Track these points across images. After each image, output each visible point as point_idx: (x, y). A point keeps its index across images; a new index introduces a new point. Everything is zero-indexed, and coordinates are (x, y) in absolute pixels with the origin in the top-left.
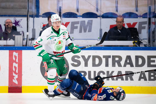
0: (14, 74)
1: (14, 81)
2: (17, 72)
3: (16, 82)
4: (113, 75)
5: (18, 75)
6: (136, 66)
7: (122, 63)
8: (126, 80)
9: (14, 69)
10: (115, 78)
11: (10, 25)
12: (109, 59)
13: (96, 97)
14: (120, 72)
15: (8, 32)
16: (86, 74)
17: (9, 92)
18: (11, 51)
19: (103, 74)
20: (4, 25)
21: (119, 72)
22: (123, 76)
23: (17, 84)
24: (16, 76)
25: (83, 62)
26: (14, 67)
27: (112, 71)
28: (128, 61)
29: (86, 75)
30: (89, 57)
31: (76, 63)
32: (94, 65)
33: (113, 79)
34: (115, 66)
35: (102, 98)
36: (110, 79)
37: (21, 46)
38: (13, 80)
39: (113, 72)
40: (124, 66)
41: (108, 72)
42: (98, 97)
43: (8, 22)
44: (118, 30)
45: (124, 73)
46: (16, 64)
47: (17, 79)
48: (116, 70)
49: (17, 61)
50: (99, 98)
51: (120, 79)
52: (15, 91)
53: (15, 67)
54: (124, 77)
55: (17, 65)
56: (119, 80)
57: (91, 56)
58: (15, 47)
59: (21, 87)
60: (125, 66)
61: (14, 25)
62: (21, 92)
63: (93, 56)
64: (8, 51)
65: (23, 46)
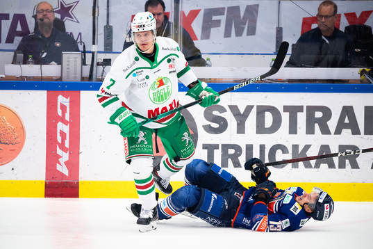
0: (59, 152)
1: (59, 168)
2: (67, 145)
3: (65, 172)
4: (309, 154)
5: (70, 153)
6: (365, 134)
7: (332, 124)
8: (340, 167)
9: (59, 139)
10: (313, 162)
11: (48, 18)
12: (299, 114)
13: (265, 224)
14: (325, 148)
15: (42, 35)
16: (241, 151)
17: (47, 195)
18: (51, 92)
19: (283, 153)
20: (33, 17)
21: (322, 146)
22: (334, 158)
23: (67, 174)
24: (65, 157)
25: (232, 123)
26: (58, 134)
27: (306, 145)
28: (347, 121)
29: (240, 155)
30: (249, 108)
31: (215, 126)
32: (261, 129)
33: (308, 166)
34: (313, 133)
35: (278, 226)
36: (301, 164)
37: (78, 79)
38: (58, 165)
39: (307, 147)
40: (335, 134)
41: (295, 147)
42: (269, 224)
43: (43, 10)
44: (323, 37)
45: (334, 150)
46: (64, 126)
47: (66, 163)
48: (315, 142)
49: (67, 117)
50: (271, 226)
51: (326, 165)
52: (60, 193)
53: (63, 134)
54: (336, 160)
55: (66, 129)
56: (324, 166)
57: (252, 107)
58: (63, 83)
59: (78, 183)
60: (338, 132)
61: (58, 16)
62: (76, 195)
63: (258, 106)
64: (46, 91)
65: (83, 78)
